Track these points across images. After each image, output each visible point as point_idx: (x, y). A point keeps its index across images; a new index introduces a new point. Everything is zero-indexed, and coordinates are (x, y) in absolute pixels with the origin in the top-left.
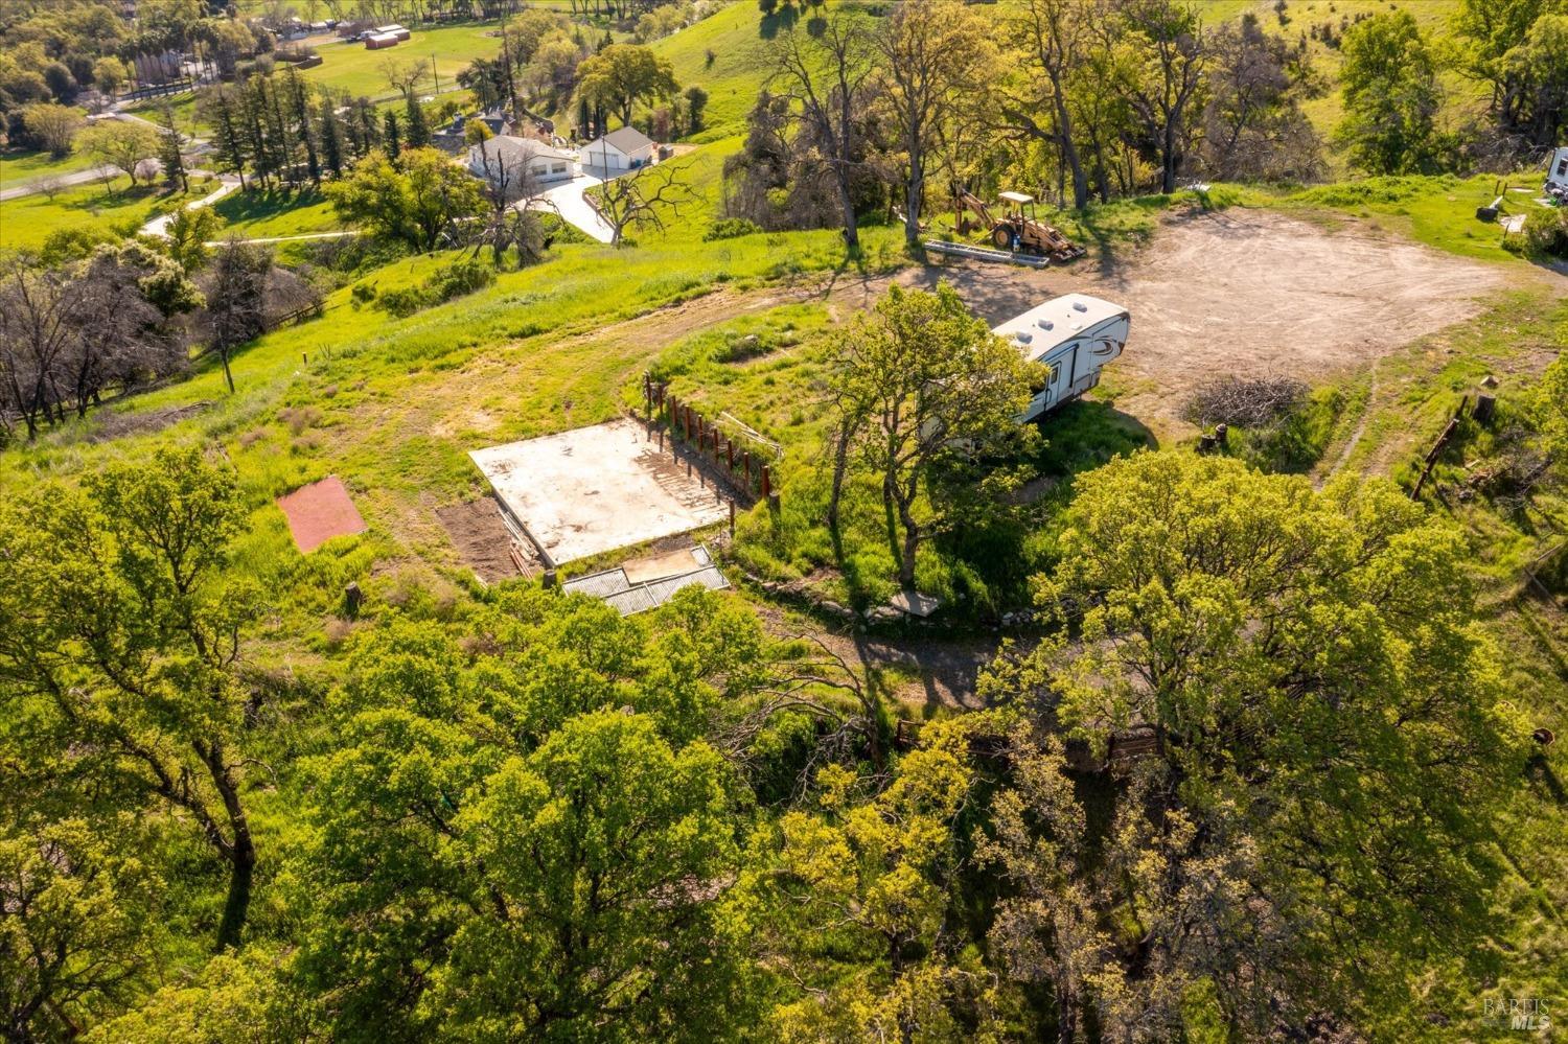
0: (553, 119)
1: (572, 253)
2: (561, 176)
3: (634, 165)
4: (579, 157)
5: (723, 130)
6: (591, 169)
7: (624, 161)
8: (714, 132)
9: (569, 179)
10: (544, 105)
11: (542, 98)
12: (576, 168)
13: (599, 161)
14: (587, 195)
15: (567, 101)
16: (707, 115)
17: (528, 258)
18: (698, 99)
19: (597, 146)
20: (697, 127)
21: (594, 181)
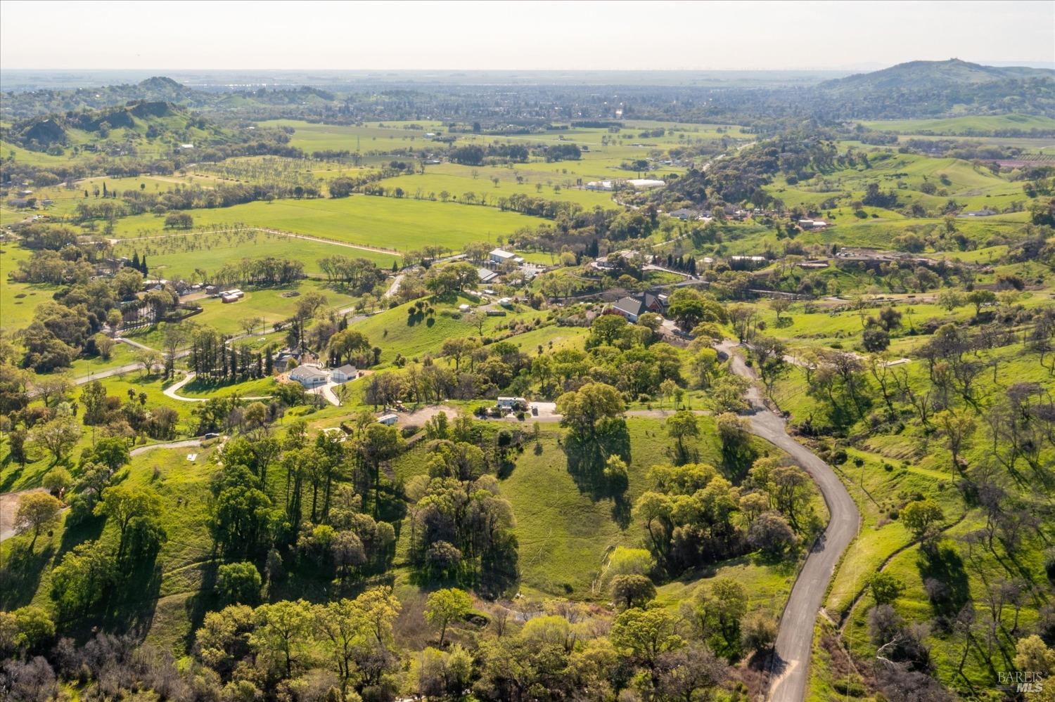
0: (319, 354)
1: (330, 407)
2: (323, 381)
3: (349, 379)
4: (329, 374)
5: (386, 364)
6: (334, 379)
7: (346, 377)
8: (382, 365)
9: (326, 383)
10: (315, 346)
11: (315, 342)
12: (329, 379)
13: (337, 376)
14: (333, 389)
15: (325, 345)
16: (381, 357)
17: (322, 408)
18: (377, 351)
19: (336, 371)
20: (377, 362)
21: (334, 384)
